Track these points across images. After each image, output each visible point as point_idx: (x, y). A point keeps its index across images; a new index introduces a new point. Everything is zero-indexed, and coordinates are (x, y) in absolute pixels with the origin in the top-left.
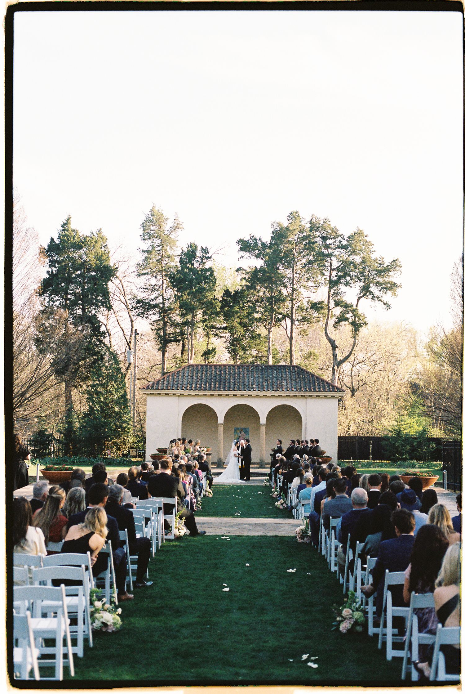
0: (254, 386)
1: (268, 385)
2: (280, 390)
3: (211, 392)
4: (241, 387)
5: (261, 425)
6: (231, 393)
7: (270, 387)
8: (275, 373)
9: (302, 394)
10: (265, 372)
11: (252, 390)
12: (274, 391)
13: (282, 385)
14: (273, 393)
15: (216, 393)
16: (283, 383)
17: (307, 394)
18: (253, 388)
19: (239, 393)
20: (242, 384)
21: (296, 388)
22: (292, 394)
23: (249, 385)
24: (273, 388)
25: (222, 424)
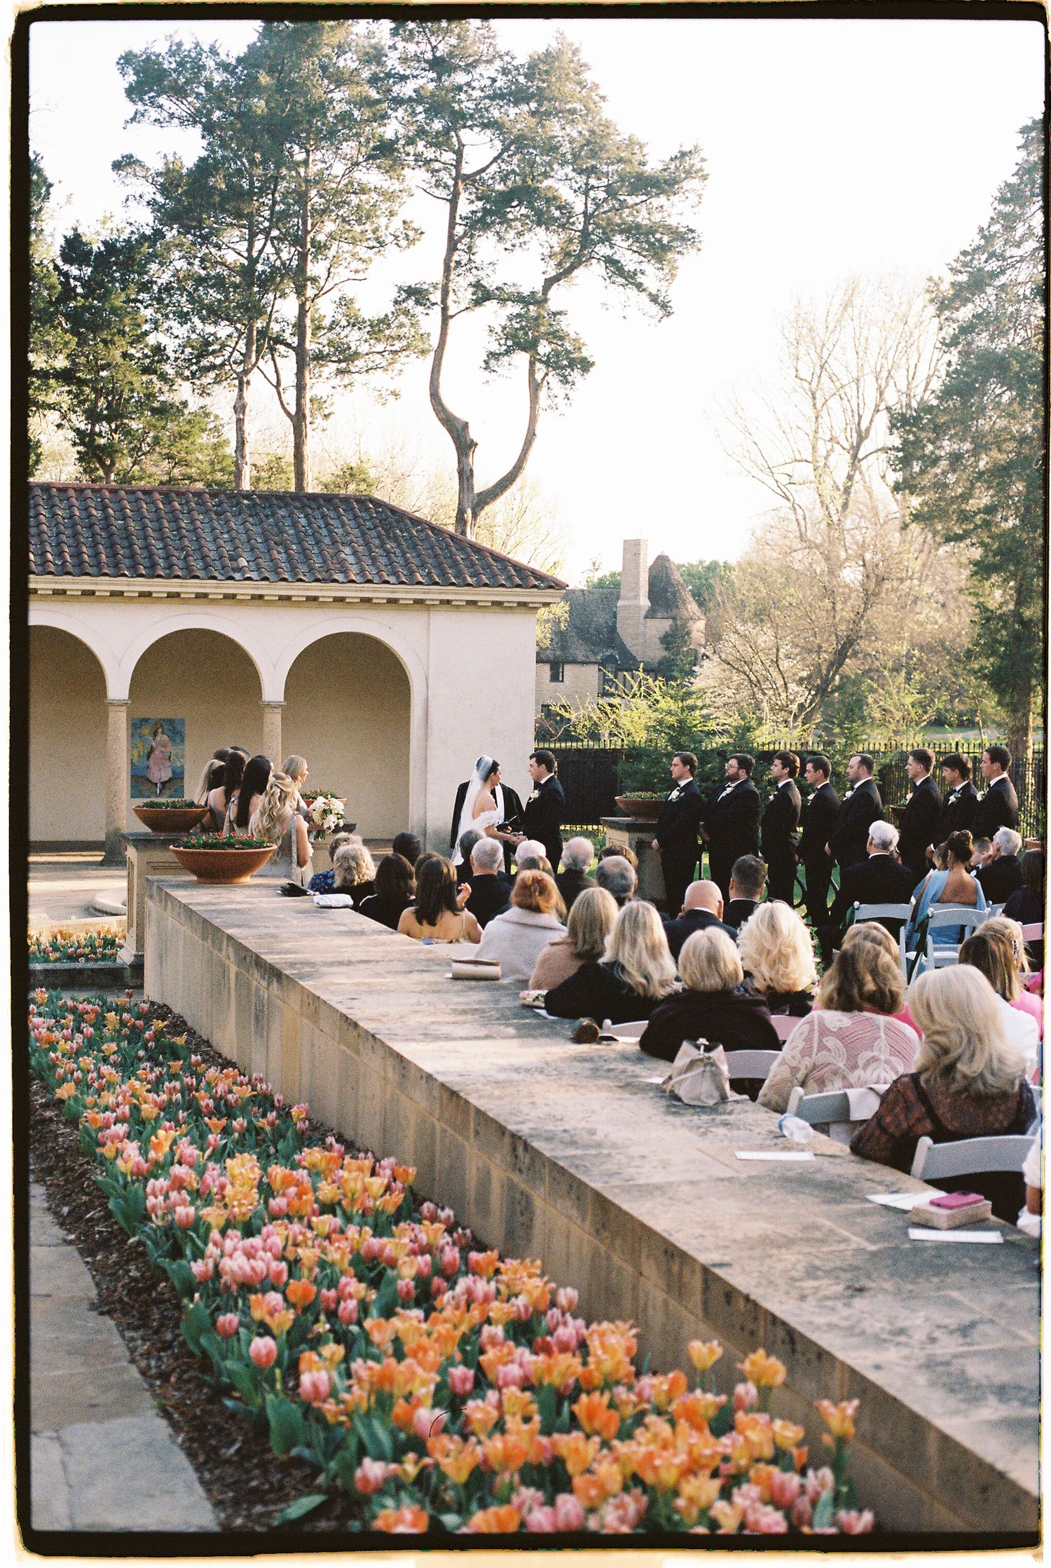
0: (243, 562)
1: (290, 559)
2: (339, 577)
3: (85, 583)
4: (197, 565)
5: (269, 705)
6: (160, 586)
7: (302, 568)
8: (303, 521)
9: (417, 593)
10: (267, 516)
11: (237, 576)
12: (317, 580)
13: (342, 562)
14: (315, 589)
15: (104, 585)
16: (343, 555)
17: (434, 594)
18: (239, 570)
19: (190, 587)
20: (197, 556)
21: (395, 574)
22: (380, 592)
23: (221, 557)
24: (311, 569)
25: (121, 704)
